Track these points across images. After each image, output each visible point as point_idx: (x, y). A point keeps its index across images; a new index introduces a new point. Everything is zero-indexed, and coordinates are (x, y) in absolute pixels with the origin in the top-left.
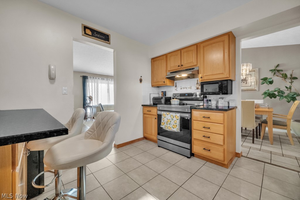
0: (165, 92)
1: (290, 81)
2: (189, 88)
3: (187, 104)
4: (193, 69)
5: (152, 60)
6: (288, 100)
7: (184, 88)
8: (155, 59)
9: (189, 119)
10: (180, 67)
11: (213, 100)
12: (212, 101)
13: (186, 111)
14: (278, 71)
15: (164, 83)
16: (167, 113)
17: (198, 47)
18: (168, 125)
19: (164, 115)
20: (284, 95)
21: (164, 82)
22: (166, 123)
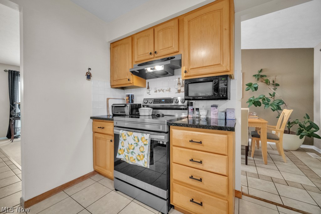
0: (131, 96)
1: (273, 87)
2: (166, 90)
3: (163, 116)
4: (172, 58)
5: (112, 45)
6: (275, 108)
7: (159, 91)
8: (115, 44)
9: (165, 143)
10: (152, 56)
11: (202, 109)
12: (200, 110)
13: (161, 130)
14: (262, 76)
15: (129, 82)
16: (129, 133)
17: (180, 23)
18: (130, 155)
19: (123, 135)
20: (269, 103)
21: (129, 80)
22: (126, 151)
